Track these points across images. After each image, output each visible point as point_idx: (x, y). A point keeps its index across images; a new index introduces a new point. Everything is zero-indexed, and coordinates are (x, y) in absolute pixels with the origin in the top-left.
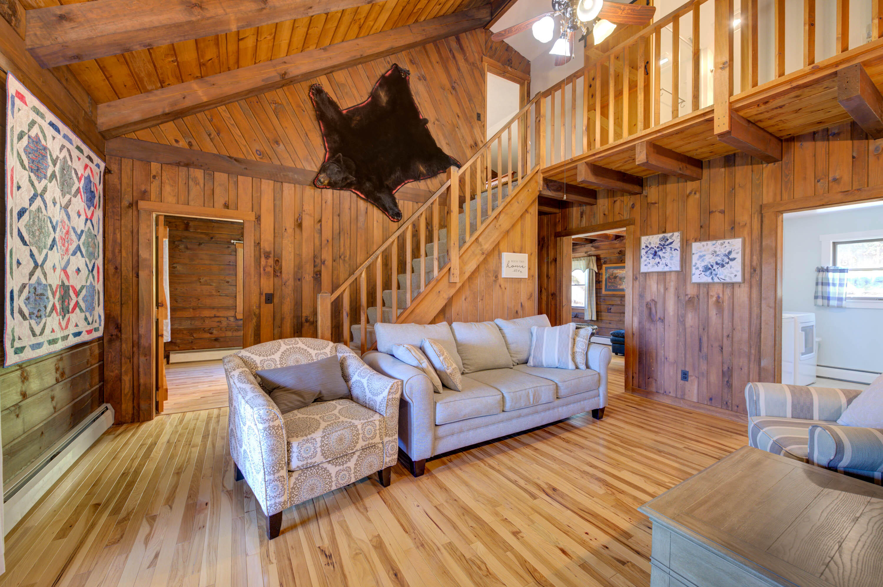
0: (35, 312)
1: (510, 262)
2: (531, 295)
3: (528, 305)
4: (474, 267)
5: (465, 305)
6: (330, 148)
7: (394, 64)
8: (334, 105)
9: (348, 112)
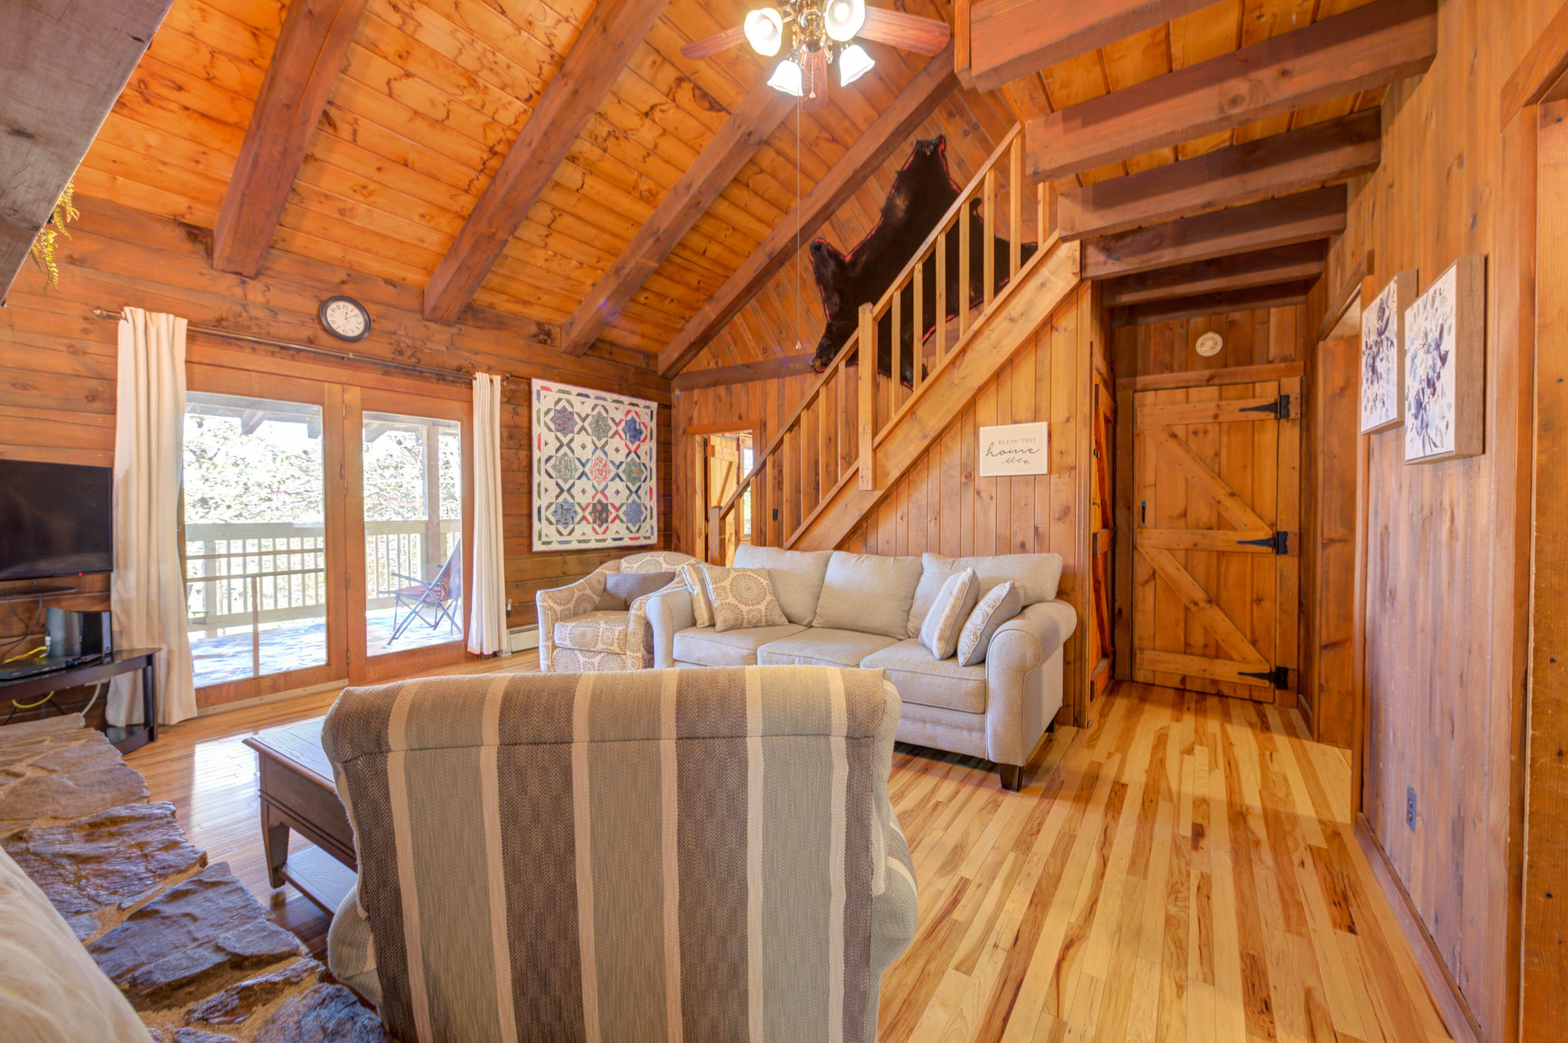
0: (563, 520)
1: (996, 443)
2: (1066, 511)
3: (1058, 532)
4: (907, 462)
5: (902, 527)
6: (831, 316)
7: (918, 142)
8: (835, 255)
9: (853, 255)
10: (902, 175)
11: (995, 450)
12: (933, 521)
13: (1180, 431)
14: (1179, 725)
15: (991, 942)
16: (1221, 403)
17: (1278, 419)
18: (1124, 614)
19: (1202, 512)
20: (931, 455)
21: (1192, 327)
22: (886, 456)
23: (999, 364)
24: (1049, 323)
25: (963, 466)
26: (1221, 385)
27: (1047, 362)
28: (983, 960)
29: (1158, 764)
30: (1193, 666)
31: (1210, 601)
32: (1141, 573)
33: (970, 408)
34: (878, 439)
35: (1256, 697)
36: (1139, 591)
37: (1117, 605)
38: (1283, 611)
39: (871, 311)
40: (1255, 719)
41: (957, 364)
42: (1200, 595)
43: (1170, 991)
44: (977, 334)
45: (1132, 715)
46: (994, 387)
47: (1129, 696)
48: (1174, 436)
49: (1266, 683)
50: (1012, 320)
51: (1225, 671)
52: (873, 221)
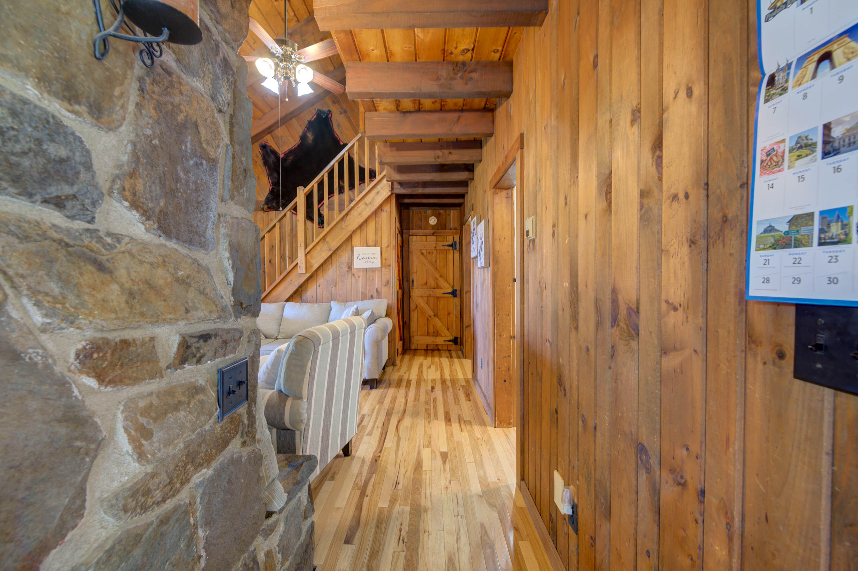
1: (361, 254)
2: (388, 282)
3: (385, 290)
4: (322, 261)
5: (319, 290)
6: (272, 183)
7: (318, 110)
8: (274, 153)
9: (285, 155)
10: (310, 123)
11: (360, 257)
12: (334, 287)
13: (424, 252)
14: (426, 361)
15: (376, 427)
16: (437, 243)
17: (453, 250)
18: (407, 323)
19: (432, 282)
20: (333, 258)
21: (427, 213)
22: (311, 257)
23: (361, 222)
24: (380, 208)
25: (347, 263)
26: (437, 236)
27: (380, 223)
28: (375, 431)
29: (420, 372)
30: (430, 340)
31: (435, 316)
32: (413, 307)
33: (349, 239)
34: (308, 250)
35: (449, 349)
36: (412, 313)
37: (405, 320)
38: (456, 317)
39: (303, 190)
40: (448, 355)
41: (344, 219)
42: (431, 313)
43: (427, 424)
44: (352, 208)
45: (411, 360)
46: (359, 230)
47: (409, 354)
48: (422, 254)
49: (452, 343)
50: (366, 204)
51: (440, 341)
52: (295, 141)
